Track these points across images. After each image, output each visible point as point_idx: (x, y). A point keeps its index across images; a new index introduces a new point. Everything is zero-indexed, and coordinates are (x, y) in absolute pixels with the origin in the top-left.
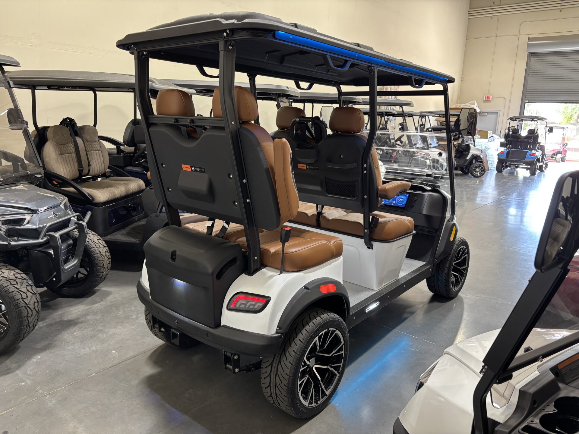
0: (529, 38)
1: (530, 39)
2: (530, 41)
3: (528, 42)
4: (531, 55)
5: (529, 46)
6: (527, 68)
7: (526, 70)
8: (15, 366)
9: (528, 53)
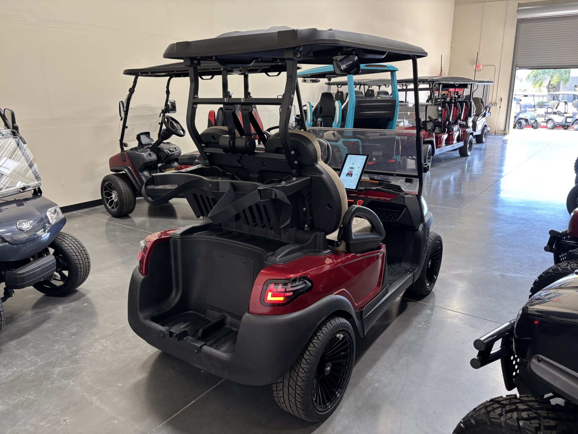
0: (519, 3)
1: (519, 5)
2: (520, 7)
3: (518, 8)
4: (520, 22)
5: (519, 11)
6: (516, 34)
7: (516, 36)
8: (97, 400)
9: (517, 19)
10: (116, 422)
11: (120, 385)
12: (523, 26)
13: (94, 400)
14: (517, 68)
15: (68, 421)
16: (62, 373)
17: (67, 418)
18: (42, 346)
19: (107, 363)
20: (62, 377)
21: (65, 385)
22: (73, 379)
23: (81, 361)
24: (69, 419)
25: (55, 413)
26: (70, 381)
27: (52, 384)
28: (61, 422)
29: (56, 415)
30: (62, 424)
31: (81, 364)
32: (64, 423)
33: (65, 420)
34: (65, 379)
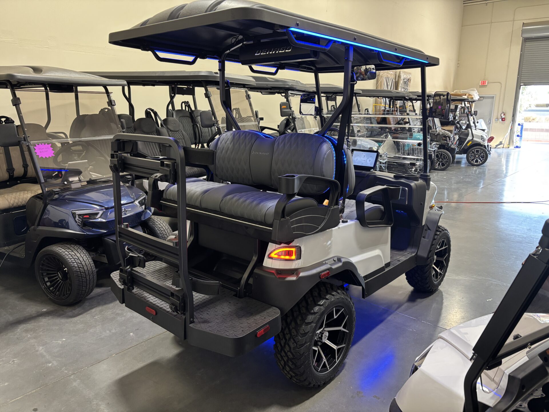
1: (524, 25)
3: (523, 27)
4: (526, 40)
5: (523, 31)
7: (521, 54)
8: (43, 349)
9: (523, 38)
10: (50, 364)
11: (64, 340)
12: (528, 44)
13: (40, 349)
14: (521, 84)
15: (15, 361)
16: (24, 329)
17: (16, 359)
18: (18, 308)
19: (61, 323)
20: (24, 331)
21: (23, 337)
22: (31, 333)
23: (42, 321)
24: (16, 360)
25: (8, 356)
26: (28, 335)
27: (15, 335)
28: (11, 362)
29: (9, 357)
30: (10, 363)
31: (41, 323)
32: (13, 363)
33: (14, 361)
34: (25, 333)
